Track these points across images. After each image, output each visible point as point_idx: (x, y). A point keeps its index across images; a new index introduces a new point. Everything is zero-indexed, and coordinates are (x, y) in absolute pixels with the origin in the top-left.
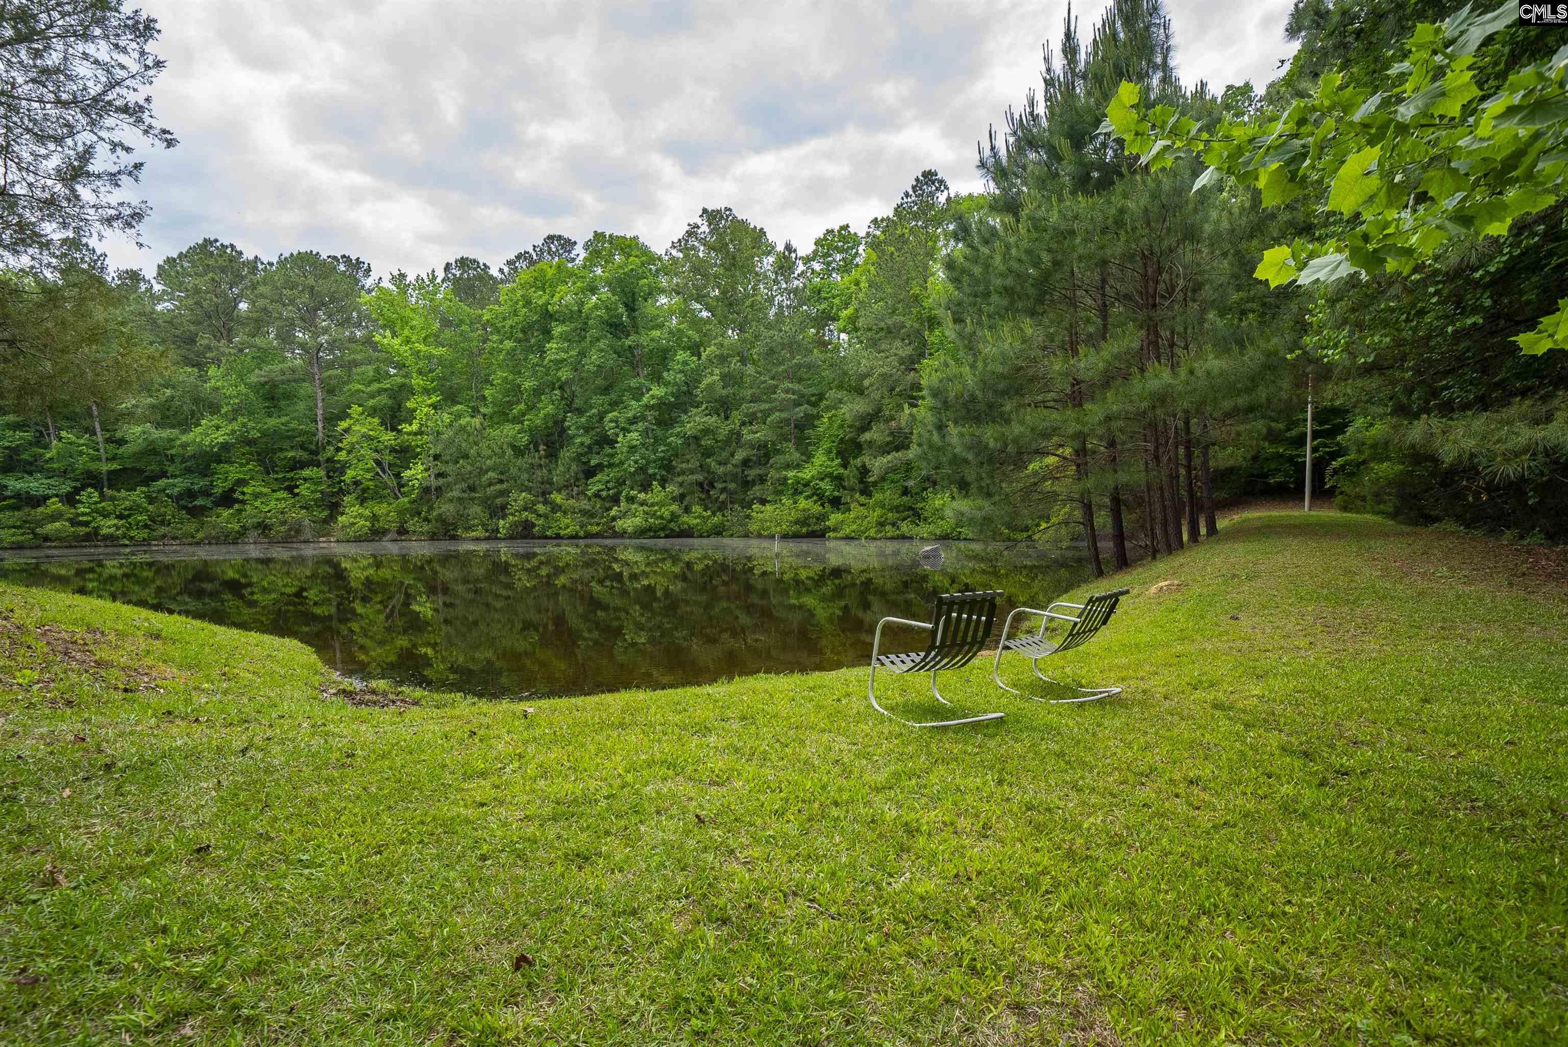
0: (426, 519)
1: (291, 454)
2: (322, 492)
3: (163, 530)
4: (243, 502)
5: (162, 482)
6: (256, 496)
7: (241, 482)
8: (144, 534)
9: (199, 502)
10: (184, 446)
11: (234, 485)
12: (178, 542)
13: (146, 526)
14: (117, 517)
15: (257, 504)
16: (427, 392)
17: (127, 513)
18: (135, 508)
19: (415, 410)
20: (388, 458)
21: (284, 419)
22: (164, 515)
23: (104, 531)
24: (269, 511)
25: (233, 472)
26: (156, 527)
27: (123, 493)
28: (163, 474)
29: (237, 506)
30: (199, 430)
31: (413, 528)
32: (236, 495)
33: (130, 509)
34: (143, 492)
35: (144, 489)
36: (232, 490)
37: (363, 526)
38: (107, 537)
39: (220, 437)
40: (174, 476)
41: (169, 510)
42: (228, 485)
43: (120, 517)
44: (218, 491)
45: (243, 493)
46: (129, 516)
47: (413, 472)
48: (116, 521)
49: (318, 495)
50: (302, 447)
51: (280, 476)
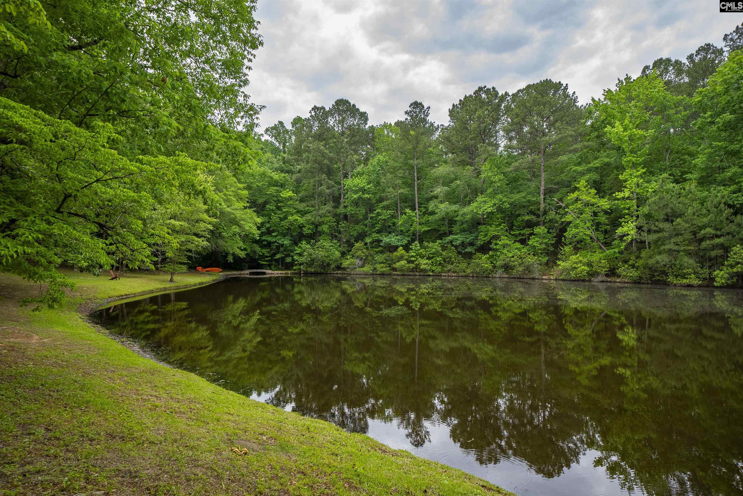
0: (633, 266)
1: (527, 218)
2: (546, 244)
3: (450, 267)
4: (497, 250)
5: (450, 238)
6: (504, 246)
7: (496, 237)
8: (439, 269)
9: (469, 249)
10: (464, 214)
11: (491, 239)
12: (456, 274)
13: (440, 264)
14: (427, 258)
15: (505, 251)
16: (635, 165)
17: (431, 256)
18: (436, 254)
19: (626, 181)
20: (603, 219)
21: (523, 194)
22: (450, 258)
23: (422, 267)
24: (513, 257)
25: (493, 230)
26: (446, 264)
27: (431, 244)
28: (451, 233)
29: (491, 253)
30: (475, 204)
31: (624, 273)
32: (493, 246)
33: (433, 254)
34: (440, 243)
35: (440, 241)
36: (490, 242)
37: (583, 270)
38: (422, 270)
39: (488, 208)
40: (456, 234)
41: (452, 254)
42: (487, 239)
43: (429, 258)
44: (479, 243)
45: (496, 244)
46: (432, 258)
47: (625, 229)
48: (427, 261)
49: (544, 246)
50: (532, 213)
51: (517, 232)
